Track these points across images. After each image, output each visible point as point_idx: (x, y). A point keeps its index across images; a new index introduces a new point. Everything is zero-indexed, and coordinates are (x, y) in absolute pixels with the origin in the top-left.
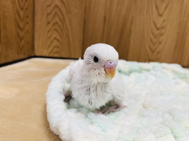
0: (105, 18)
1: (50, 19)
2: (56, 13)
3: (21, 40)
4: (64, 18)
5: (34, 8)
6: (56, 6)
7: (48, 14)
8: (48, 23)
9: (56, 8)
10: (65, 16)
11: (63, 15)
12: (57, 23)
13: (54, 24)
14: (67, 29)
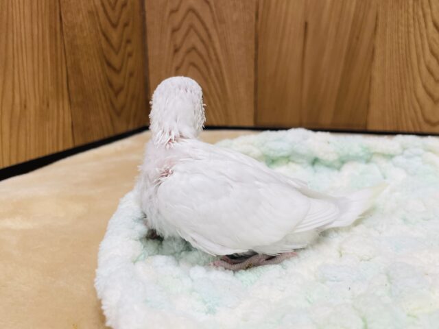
0: (306, 24)
1: (178, 41)
2: (191, 26)
3: (117, 94)
4: (209, 36)
5: (144, 18)
6: (191, 10)
7: (174, 31)
8: (176, 51)
9: (191, 14)
10: (212, 31)
11: (206, 29)
12: (194, 48)
13: (188, 52)
14: (218, 60)
